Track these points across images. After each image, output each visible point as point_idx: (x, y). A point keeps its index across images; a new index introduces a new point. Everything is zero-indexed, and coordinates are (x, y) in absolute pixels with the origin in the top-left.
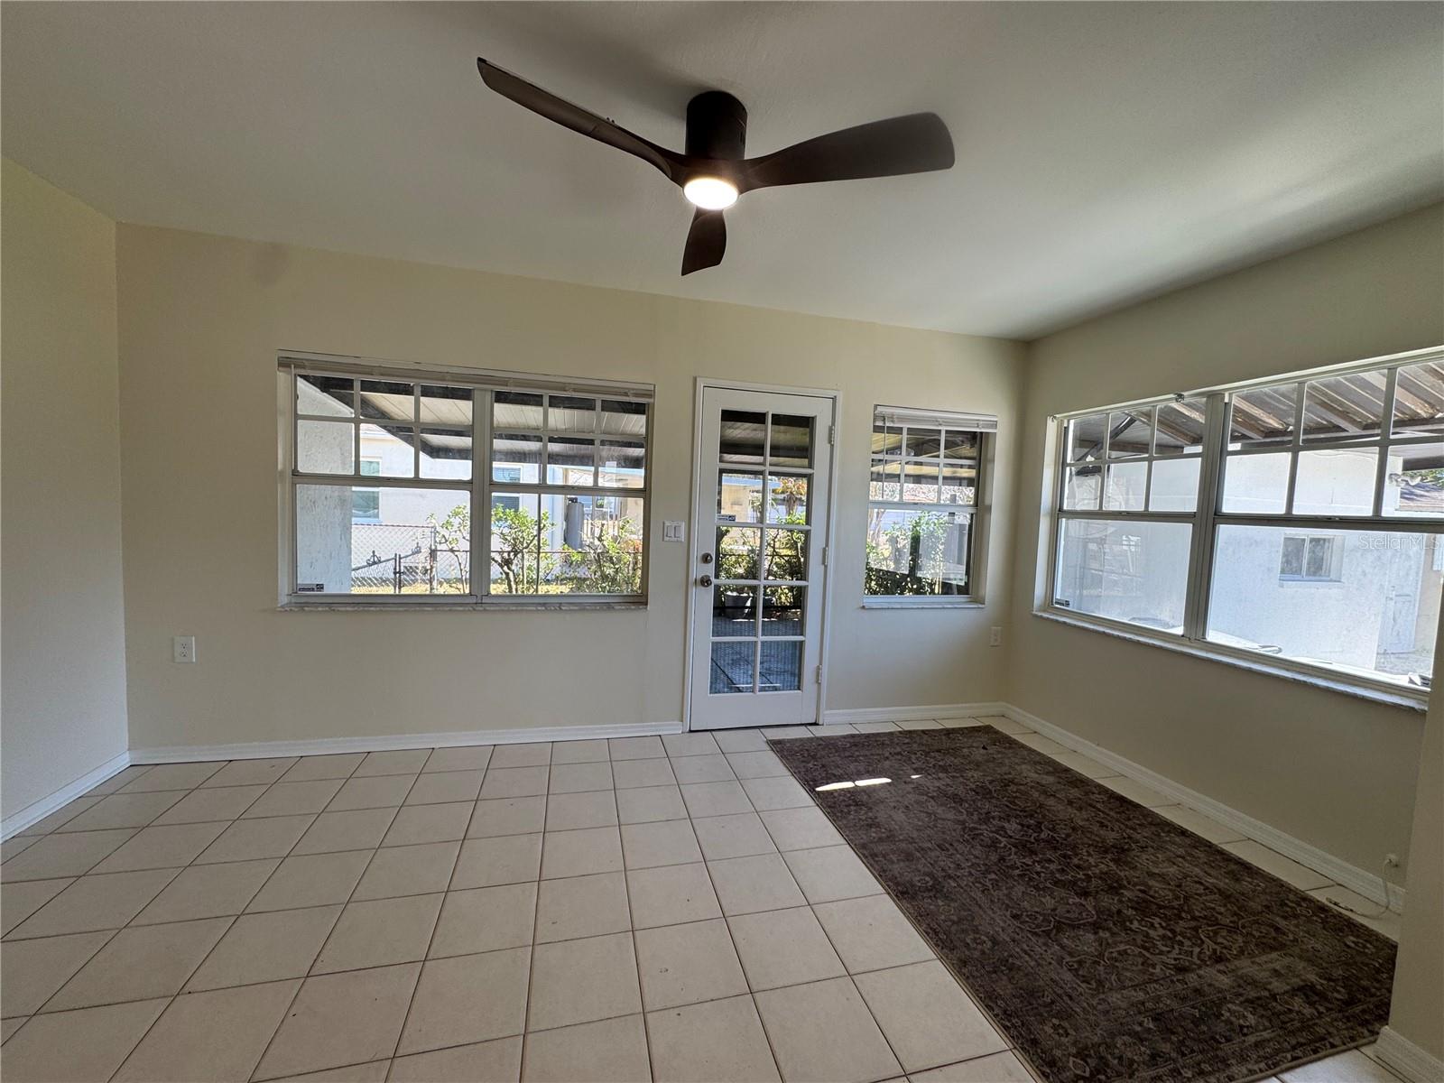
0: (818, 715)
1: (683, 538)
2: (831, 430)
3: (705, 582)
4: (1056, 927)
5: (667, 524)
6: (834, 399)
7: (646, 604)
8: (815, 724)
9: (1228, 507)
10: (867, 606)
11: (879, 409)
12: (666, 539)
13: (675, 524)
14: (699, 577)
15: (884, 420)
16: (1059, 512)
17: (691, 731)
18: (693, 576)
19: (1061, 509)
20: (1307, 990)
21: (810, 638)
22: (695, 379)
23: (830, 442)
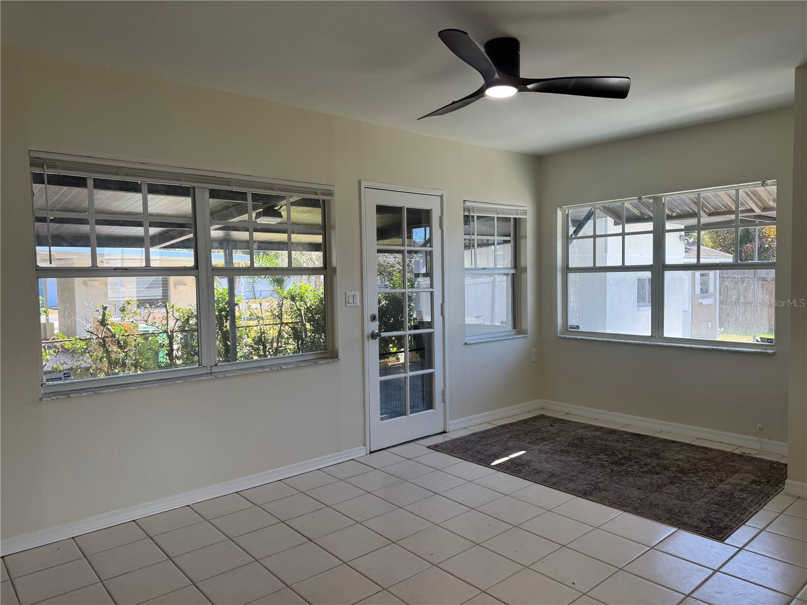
0: (445, 427)
1: (358, 304)
2: (441, 217)
3: (373, 336)
5: (348, 293)
6: (441, 196)
7: (337, 357)
8: (444, 432)
10: (468, 342)
11: (467, 203)
12: (348, 305)
13: (353, 293)
14: (370, 332)
15: (469, 211)
16: (567, 269)
17: (371, 452)
18: (366, 333)
19: (567, 267)
21: (437, 370)
22: (360, 182)
23: (441, 227)
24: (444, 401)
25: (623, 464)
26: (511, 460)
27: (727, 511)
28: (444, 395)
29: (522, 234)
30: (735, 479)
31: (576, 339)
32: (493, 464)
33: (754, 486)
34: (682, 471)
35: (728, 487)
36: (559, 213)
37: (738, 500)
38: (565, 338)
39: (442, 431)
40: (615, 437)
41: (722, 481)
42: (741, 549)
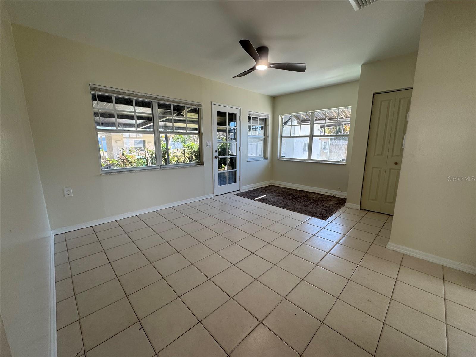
0: (240, 188)
1: (211, 146)
2: (240, 117)
3: (216, 157)
4: (307, 206)
5: (207, 142)
6: (240, 109)
7: (204, 164)
8: (240, 190)
9: (314, 134)
10: (248, 161)
11: (249, 112)
12: (207, 146)
13: (209, 142)
14: (215, 156)
15: (250, 115)
16: (282, 137)
17: (215, 196)
18: (213, 157)
19: (282, 136)
20: (336, 204)
21: (238, 170)
22: (211, 102)
23: (240, 120)
24: (240, 180)
25: (296, 199)
26: (261, 198)
27: (327, 212)
28: (240, 178)
29: (267, 124)
30: (331, 203)
31: (284, 160)
32: (255, 199)
33: (336, 205)
34: (314, 201)
35: (328, 205)
36: (280, 117)
37: (331, 209)
38: (280, 160)
39: (239, 190)
40: (294, 191)
41: (326, 203)
42: (331, 222)
